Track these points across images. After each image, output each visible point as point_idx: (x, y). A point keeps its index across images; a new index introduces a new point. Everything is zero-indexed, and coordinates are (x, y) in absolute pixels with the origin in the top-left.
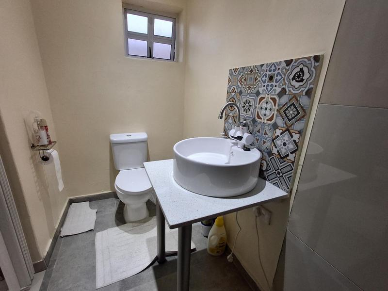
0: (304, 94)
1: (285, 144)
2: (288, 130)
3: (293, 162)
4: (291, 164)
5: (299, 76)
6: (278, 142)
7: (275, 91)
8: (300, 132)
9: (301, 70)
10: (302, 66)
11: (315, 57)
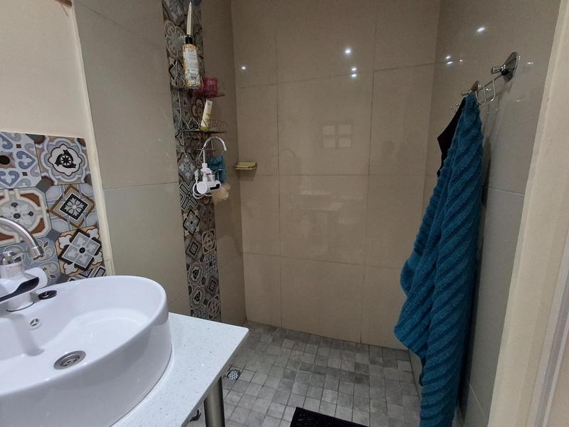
0: (83, 182)
1: (82, 250)
2: (79, 230)
3: (102, 263)
4: (101, 267)
5: (65, 160)
6: (69, 254)
7: (28, 182)
8: (96, 226)
9: (66, 153)
10: (64, 148)
11: (79, 140)
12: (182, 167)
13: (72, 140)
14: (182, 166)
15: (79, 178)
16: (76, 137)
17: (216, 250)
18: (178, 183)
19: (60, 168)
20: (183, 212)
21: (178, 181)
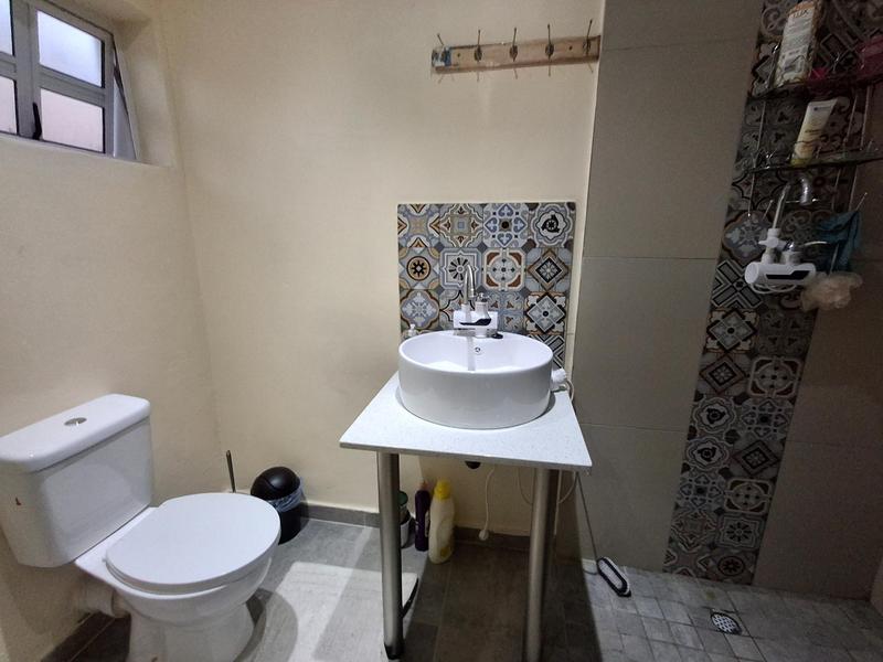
0: (563, 247)
1: (546, 314)
2: (547, 294)
3: (562, 334)
4: (561, 337)
5: (551, 225)
6: (535, 313)
7: (517, 243)
8: (566, 294)
9: (554, 217)
10: (553, 213)
11: (569, 204)
12: (734, 236)
13: (562, 205)
14: (737, 231)
15: (560, 243)
16: (566, 201)
17: (793, 401)
18: (716, 262)
19: (545, 232)
20: (713, 309)
21: (717, 256)
